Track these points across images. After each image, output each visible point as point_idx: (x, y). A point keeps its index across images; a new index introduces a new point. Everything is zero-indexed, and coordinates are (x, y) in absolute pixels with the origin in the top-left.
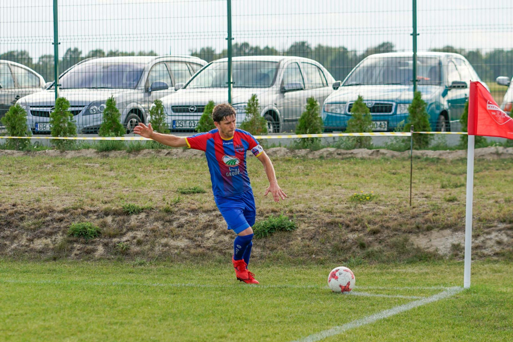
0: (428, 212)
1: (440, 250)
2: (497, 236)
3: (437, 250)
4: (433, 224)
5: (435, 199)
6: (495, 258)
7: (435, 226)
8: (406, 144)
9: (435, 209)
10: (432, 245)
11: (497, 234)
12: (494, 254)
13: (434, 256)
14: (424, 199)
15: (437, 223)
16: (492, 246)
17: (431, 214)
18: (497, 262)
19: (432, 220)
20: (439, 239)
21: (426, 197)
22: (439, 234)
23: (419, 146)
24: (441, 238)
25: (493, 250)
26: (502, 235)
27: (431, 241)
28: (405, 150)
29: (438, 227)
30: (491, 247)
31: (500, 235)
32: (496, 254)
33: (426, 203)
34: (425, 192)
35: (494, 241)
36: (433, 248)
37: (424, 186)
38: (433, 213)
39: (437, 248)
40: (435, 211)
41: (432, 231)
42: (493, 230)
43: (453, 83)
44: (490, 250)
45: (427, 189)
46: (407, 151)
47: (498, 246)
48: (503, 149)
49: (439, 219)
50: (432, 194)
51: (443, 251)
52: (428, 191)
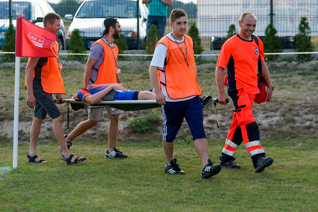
0: (3, 107)
1: (8, 134)
2: (48, 125)
3: (6, 134)
4: (5, 117)
5: (10, 98)
6: (46, 141)
7: (6, 118)
8: (3, 58)
9: (8, 106)
10: (3, 132)
11: (48, 123)
12: (45, 138)
13: (4, 139)
14: (2, 98)
15: (8, 116)
16: (45, 132)
17: (4, 109)
18: (46, 143)
19: (4, 113)
20: (8, 127)
21: (4, 97)
22: (8, 123)
23: (11, 60)
24: (10, 126)
25: (45, 135)
26: (51, 124)
27: (3, 128)
28: (2, 62)
29: (8, 119)
30: (43, 133)
31: (50, 124)
32: (46, 138)
33: (2, 101)
34: (4, 93)
35: (45, 129)
36: (4, 133)
37: (6, 88)
38: (6, 108)
39: (7, 134)
40: (8, 107)
41: (4, 121)
42: (46, 120)
43: (38, 18)
44: (43, 134)
45: (6, 91)
46: (3, 63)
47: (49, 132)
48: (65, 62)
49: (9, 113)
50: (9, 94)
51: (11, 135)
52: (7, 92)
